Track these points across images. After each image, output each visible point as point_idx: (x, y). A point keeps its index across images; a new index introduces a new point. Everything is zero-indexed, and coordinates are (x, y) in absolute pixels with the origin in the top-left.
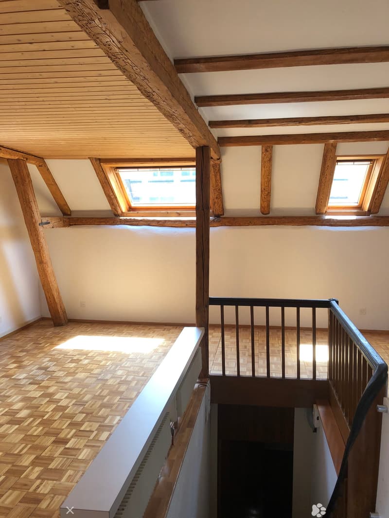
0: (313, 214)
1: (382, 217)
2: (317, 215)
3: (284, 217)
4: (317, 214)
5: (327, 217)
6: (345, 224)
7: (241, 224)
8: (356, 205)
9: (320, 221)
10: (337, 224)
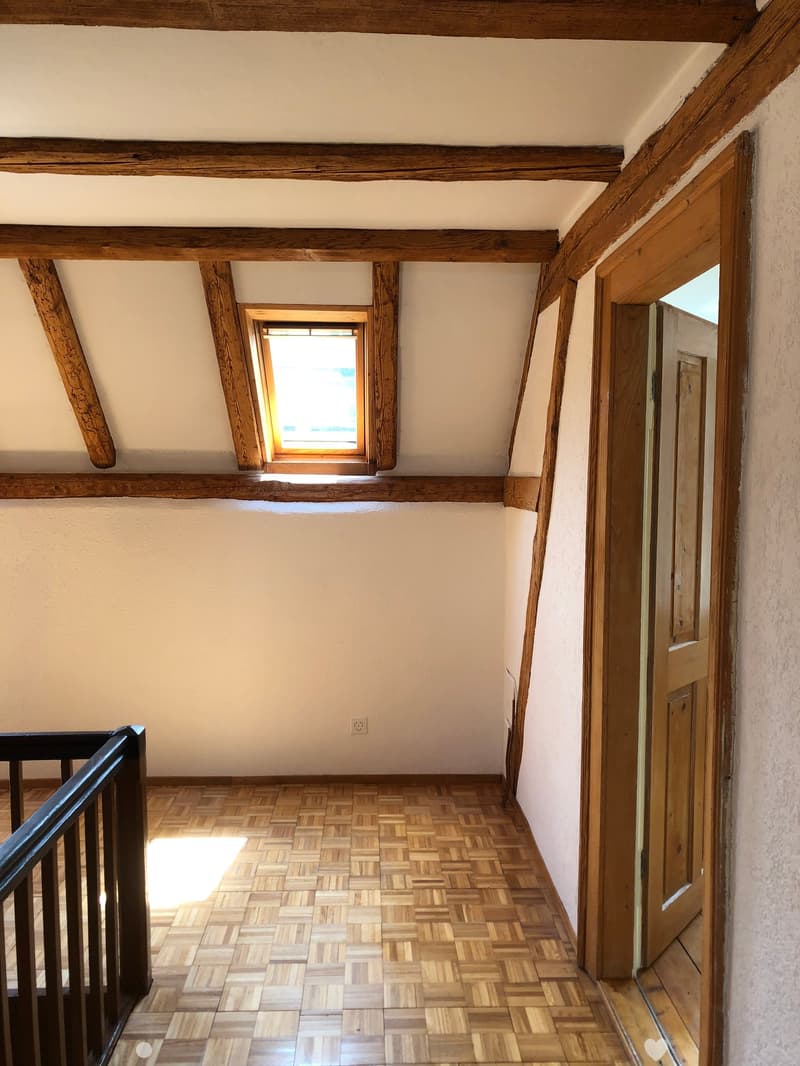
0: (233, 469)
1: (403, 478)
2: (242, 472)
3: (150, 476)
4: (241, 468)
5: (265, 477)
6: (311, 495)
7: (32, 492)
8: (354, 447)
9: (244, 486)
10: (290, 494)
